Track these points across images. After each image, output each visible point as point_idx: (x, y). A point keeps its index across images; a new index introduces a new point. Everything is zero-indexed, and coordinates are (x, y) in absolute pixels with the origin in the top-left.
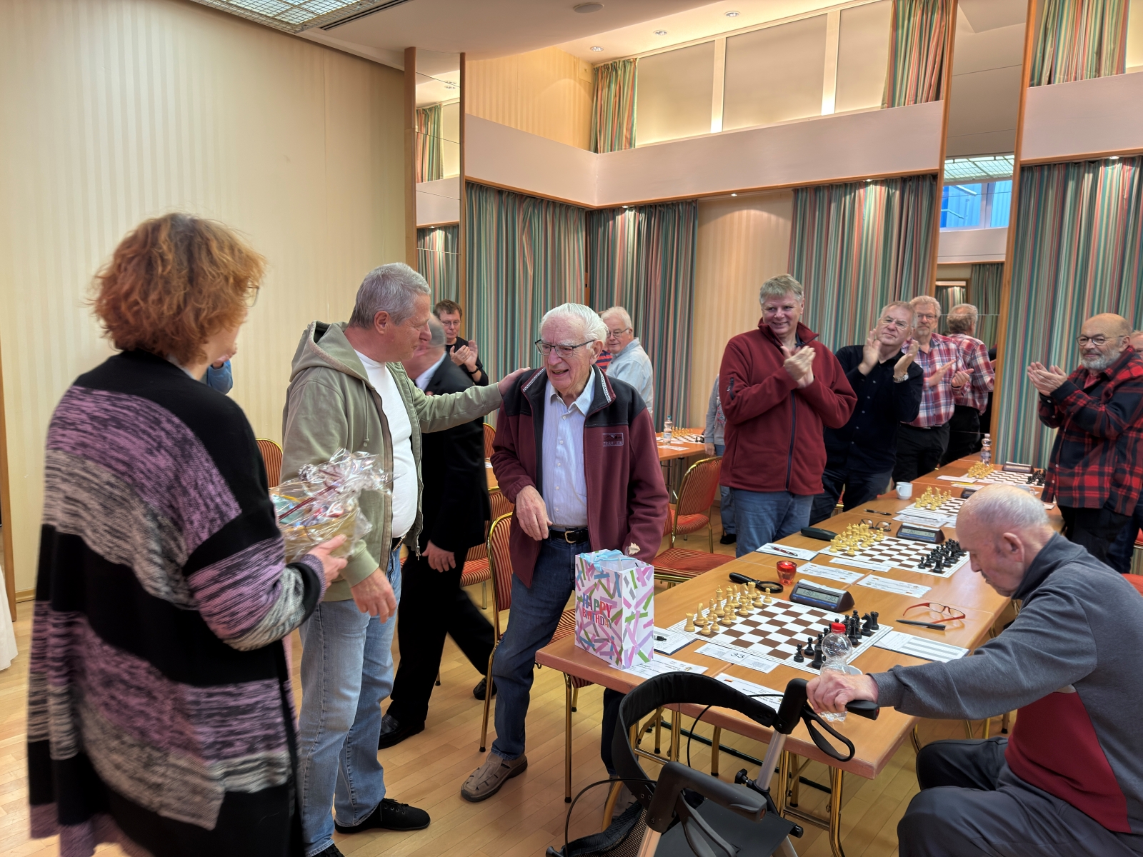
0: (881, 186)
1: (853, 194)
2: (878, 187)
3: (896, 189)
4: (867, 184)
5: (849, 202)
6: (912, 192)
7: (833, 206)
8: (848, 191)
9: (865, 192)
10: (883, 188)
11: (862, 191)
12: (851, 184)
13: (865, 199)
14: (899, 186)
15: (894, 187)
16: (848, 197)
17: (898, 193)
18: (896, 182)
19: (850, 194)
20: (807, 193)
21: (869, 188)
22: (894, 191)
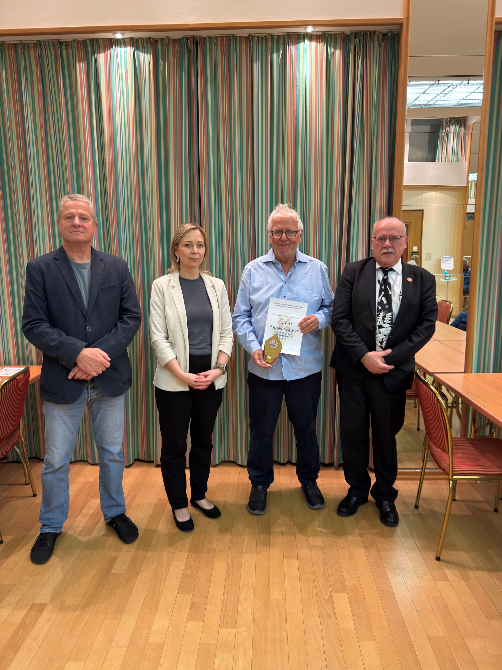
0: (317, 42)
1: (281, 52)
2: (314, 44)
3: (335, 48)
4: (298, 38)
5: (277, 62)
6: (359, 54)
7: (257, 67)
8: (275, 46)
9: (296, 49)
10: (320, 45)
11: (292, 47)
12: (279, 36)
13: (298, 60)
14: (338, 45)
15: (332, 45)
16: (275, 56)
17: (338, 53)
18: (335, 39)
19: (278, 51)
20: (217, 44)
21: (301, 45)
22: (333, 50)
